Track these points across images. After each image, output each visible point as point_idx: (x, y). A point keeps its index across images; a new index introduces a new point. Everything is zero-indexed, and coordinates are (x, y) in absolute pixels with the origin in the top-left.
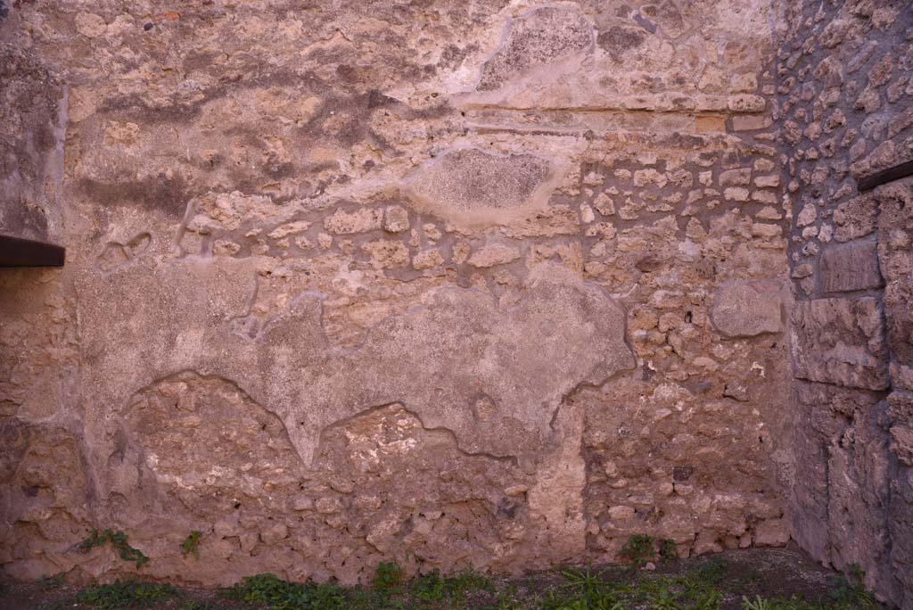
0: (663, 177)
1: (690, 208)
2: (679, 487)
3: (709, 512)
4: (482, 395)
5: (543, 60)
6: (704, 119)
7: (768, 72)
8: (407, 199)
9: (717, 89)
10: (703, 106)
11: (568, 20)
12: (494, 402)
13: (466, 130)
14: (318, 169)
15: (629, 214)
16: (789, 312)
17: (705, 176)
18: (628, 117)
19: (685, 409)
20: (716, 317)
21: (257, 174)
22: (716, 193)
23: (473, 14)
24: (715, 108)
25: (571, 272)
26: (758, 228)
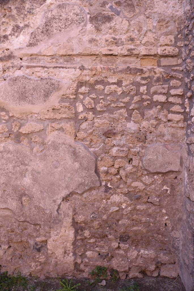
0: (120, 89)
1: (133, 105)
2: (122, 245)
3: (137, 258)
4: (25, 195)
5: (60, 31)
6: (145, 60)
7: (180, 35)
9: (152, 44)
10: (144, 52)
11: (74, 10)
12: (31, 198)
13: (21, 67)
15: (101, 108)
16: (184, 161)
17: (143, 89)
18: (104, 59)
19: (126, 208)
20: (144, 162)
23: (28, 8)
24: (150, 53)
25: (68, 136)
26: (171, 116)
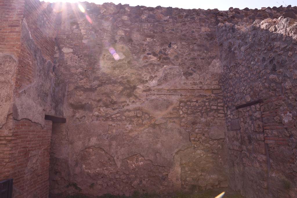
0: (197, 104)
1: (203, 111)
2: (203, 174)
3: (210, 179)
4: (158, 152)
5: (171, 79)
6: (207, 91)
7: (220, 81)
8: (142, 109)
9: (209, 84)
10: (206, 88)
11: (177, 70)
12: (160, 154)
13: (154, 94)
14: (122, 102)
15: (190, 112)
16: (226, 133)
17: (207, 104)
18: (190, 91)
19: (203, 156)
20: (210, 135)
21: (109, 103)
22: (210, 107)
23: (156, 69)
24: (209, 88)
25: (177, 125)
26: (219, 115)
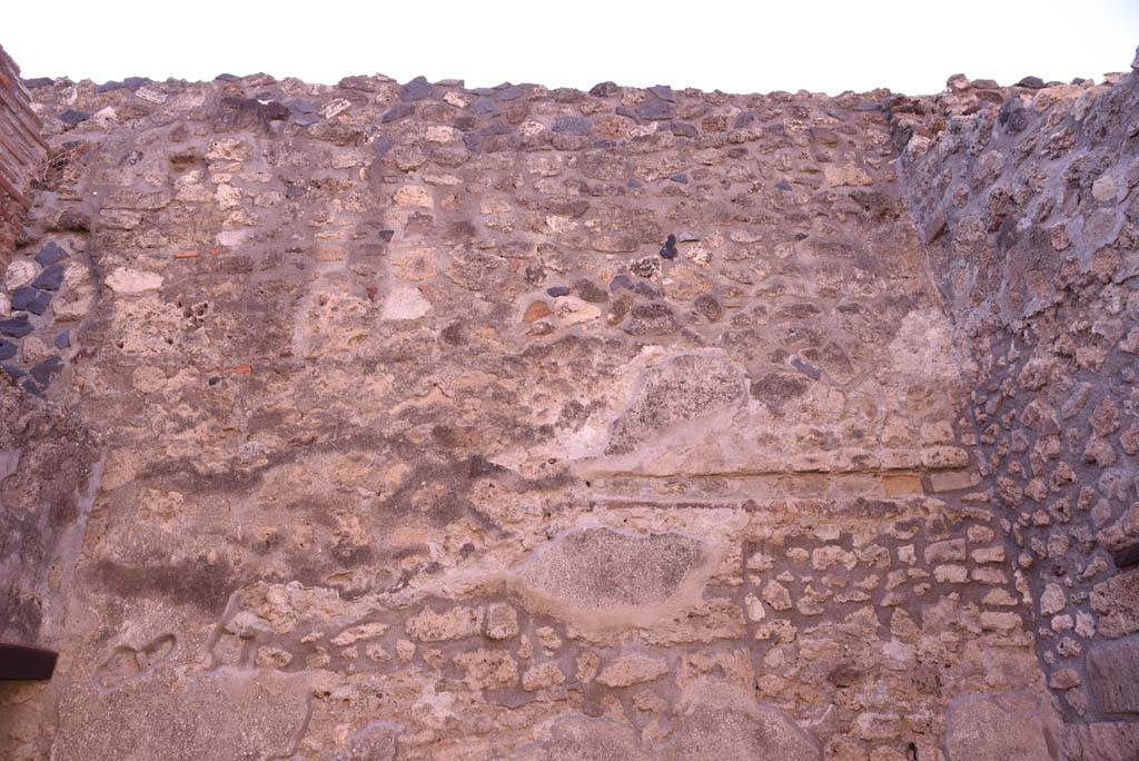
0: (850, 555)
1: (891, 595)
5: (685, 416)
6: (893, 480)
7: (964, 419)
8: (516, 594)
9: (905, 442)
10: (890, 463)
11: (714, 369)
13: (592, 505)
14: (401, 555)
15: (811, 606)
16: (1058, 739)
17: (905, 552)
18: (797, 480)
20: (951, 752)
21: (324, 559)
22: (925, 574)
23: (599, 365)
24: (906, 465)
25: (738, 690)
26: (989, 618)
